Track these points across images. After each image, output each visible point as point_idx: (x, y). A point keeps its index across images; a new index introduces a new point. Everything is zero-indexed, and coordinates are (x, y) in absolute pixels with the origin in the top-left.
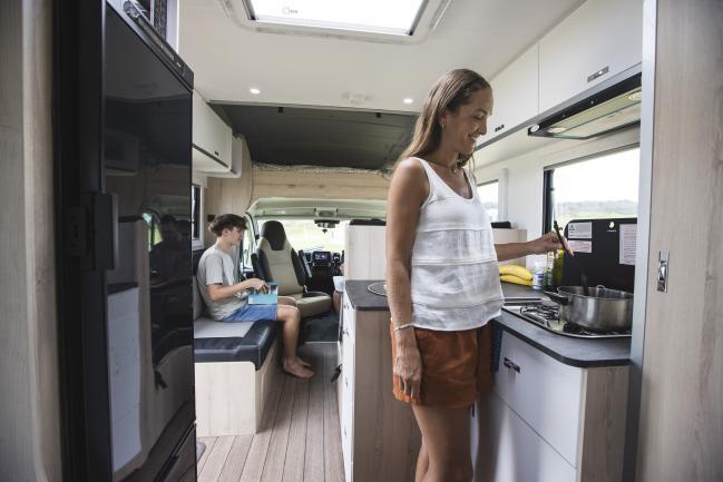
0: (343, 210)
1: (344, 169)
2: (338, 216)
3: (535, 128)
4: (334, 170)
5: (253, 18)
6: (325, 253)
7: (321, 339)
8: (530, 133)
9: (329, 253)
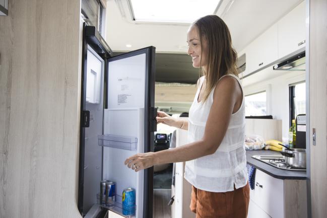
0: (174, 108)
1: (175, 84)
2: (171, 111)
3: (276, 67)
4: (170, 85)
5: (134, 20)
6: (163, 135)
7: (161, 187)
8: (274, 69)
9: (166, 134)
